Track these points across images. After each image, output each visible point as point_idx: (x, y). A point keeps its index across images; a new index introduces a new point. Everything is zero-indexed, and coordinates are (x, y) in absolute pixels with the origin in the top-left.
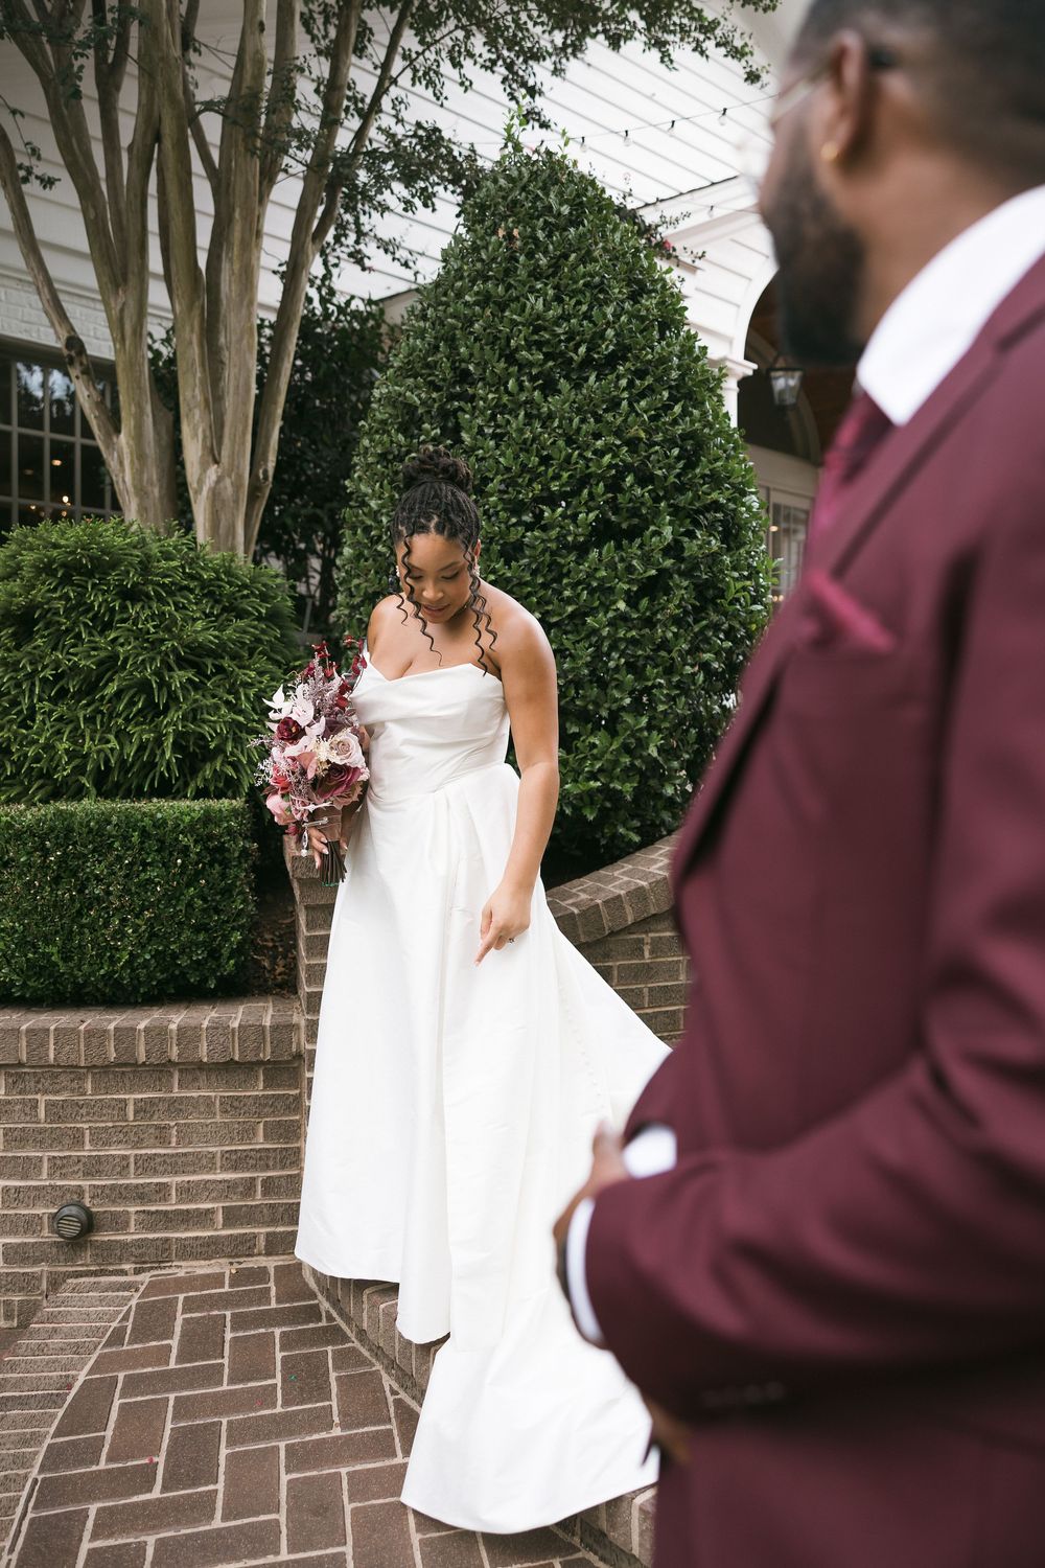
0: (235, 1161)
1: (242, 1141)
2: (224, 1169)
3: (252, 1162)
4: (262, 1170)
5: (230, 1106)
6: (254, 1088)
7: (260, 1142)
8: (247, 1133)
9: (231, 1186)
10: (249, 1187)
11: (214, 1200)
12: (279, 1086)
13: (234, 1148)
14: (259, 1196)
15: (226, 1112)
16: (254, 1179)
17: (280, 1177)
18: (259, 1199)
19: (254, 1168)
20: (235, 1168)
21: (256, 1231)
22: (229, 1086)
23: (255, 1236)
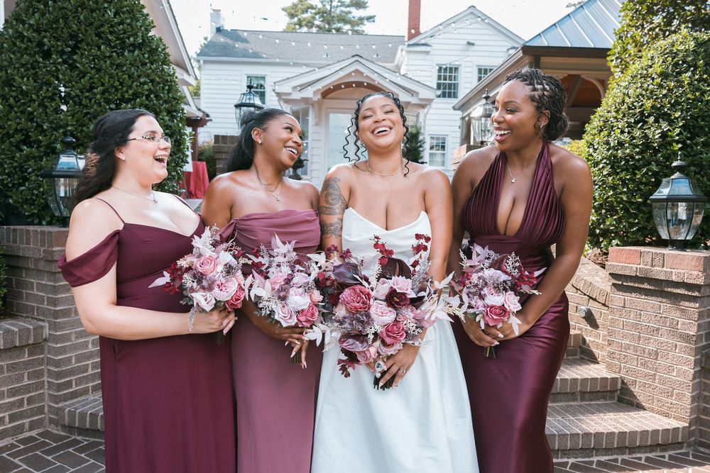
0: (13, 393)
1: (18, 383)
2: (8, 397)
3: (21, 391)
4: (27, 394)
5: (11, 368)
6: (23, 357)
7: (26, 382)
8: (20, 378)
9: (12, 404)
10: (21, 402)
11: (4, 412)
12: (35, 355)
13: (14, 386)
14: (25, 406)
15: (10, 370)
16: (23, 398)
17: (35, 395)
18: (26, 407)
19: (23, 393)
20: (14, 395)
21: (25, 421)
22: (11, 358)
23: (24, 423)
